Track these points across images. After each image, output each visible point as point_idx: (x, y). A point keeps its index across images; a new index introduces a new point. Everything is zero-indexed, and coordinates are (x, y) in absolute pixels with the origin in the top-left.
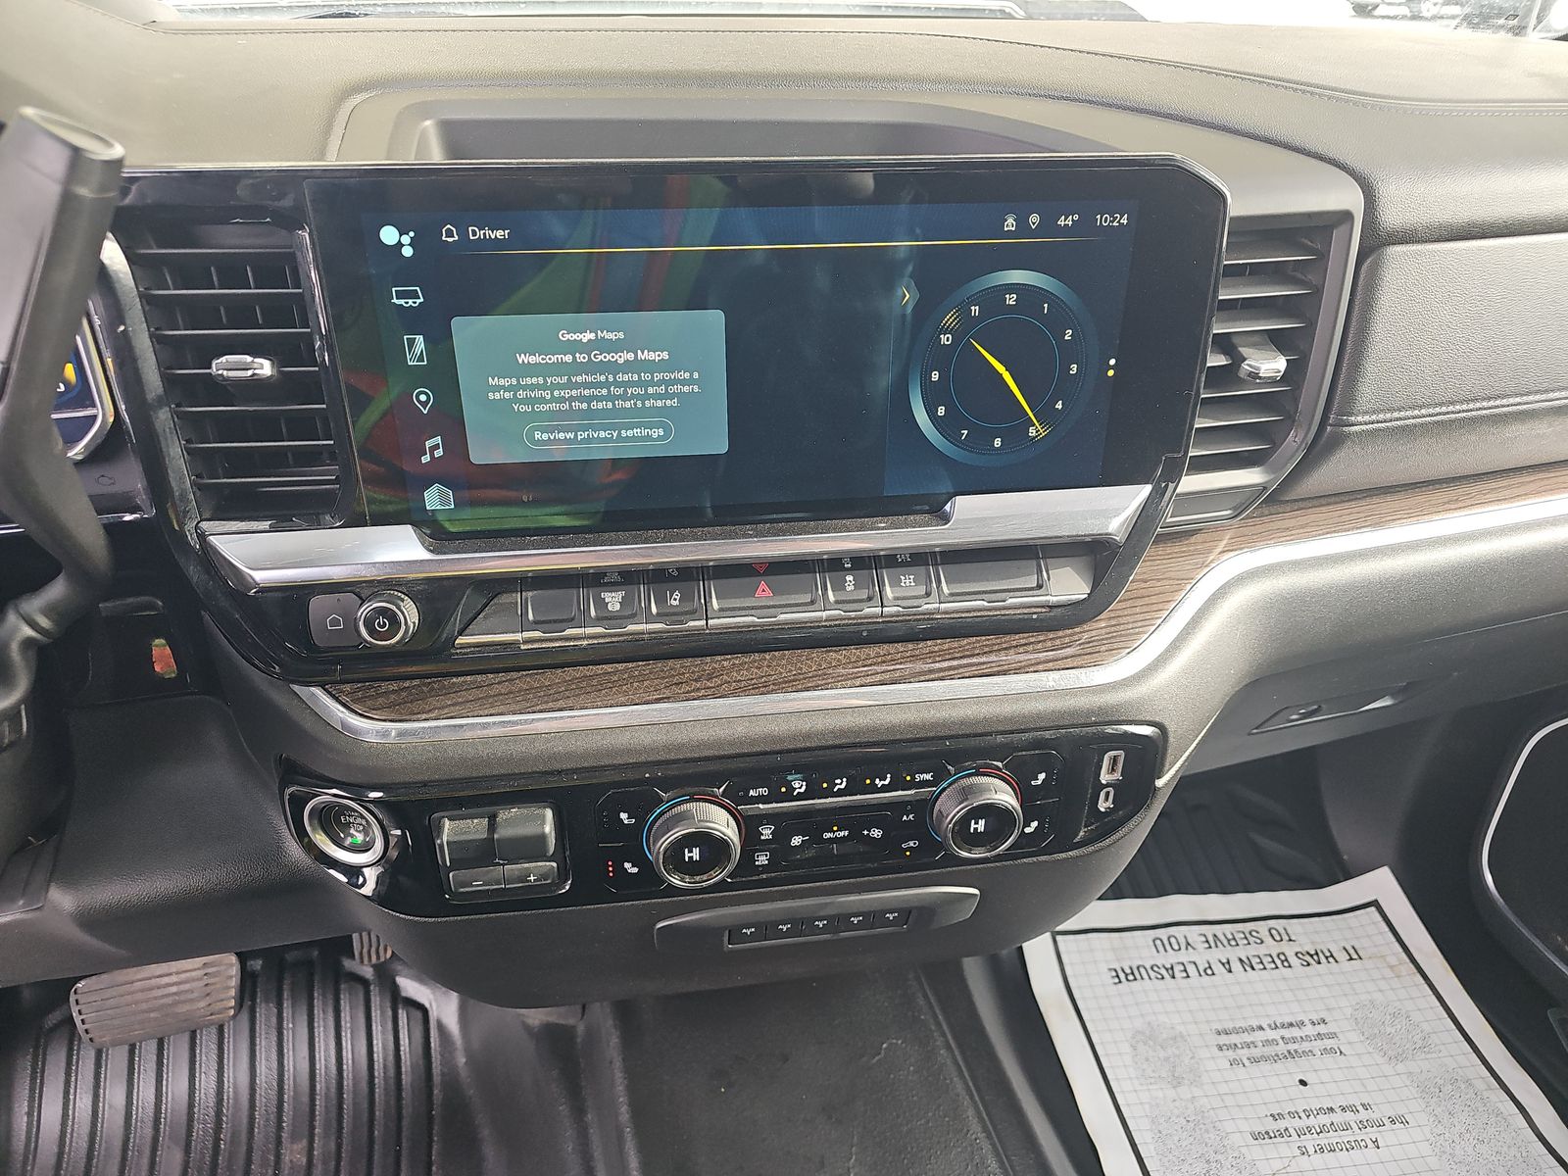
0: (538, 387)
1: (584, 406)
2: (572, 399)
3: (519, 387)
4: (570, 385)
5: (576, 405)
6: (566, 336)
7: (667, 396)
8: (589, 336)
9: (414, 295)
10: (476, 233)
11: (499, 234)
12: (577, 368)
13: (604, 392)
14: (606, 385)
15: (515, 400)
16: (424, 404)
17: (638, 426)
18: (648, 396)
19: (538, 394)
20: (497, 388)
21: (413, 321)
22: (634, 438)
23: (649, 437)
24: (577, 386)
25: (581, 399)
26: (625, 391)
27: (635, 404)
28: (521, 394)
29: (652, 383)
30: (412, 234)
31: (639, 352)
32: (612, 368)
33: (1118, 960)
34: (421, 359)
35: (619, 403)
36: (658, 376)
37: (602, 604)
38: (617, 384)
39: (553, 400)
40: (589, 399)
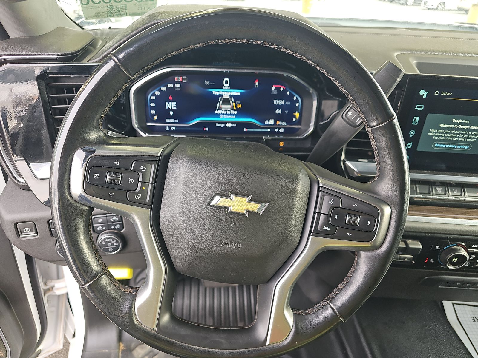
0: (442, 133)
1: (451, 139)
2: (449, 137)
3: (437, 132)
4: (450, 133)
5: (449, 138)
6: (454, 120)
7: (474, 138)
8: (461, 121)
9: (422, 107)
10: (443, 93)
11: (449, 94)
12: (454, 129)
13: (458, 136)
14: (459, 134)
15: (435, 136)
16: (412, 134)
17: (462, 145)
18: (468, 138)
19: (441, 135)
20: (431, 132)
21: (418, 113)
22: (460, 148)
23: (464, 149)
24: (452, 133)
25: (451, 137)
26: (463, 136)
27: (464, 139)
28: (437, 134)
29: (471, 135)
30: (428, 92)
31: (471, 126)
32: (463, 130)
33: (473, 314)
34: (416, 123)
35: (460, 139)
36: (473, 133)
37: (436, 190)
38: (462, 134)
39: (444, 136)
40: (453, 137)
